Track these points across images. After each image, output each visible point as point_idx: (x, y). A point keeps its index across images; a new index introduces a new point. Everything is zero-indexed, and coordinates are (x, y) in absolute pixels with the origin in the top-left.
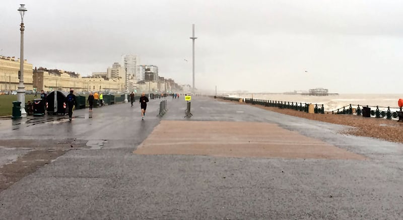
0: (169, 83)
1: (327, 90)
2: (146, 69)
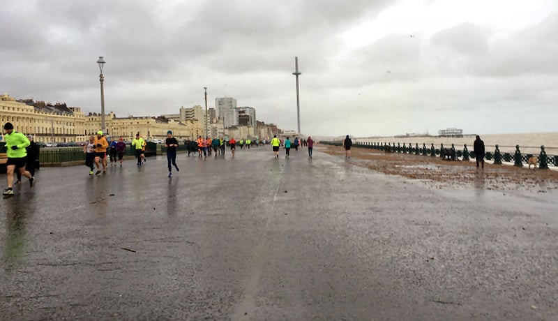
0: (270, 128)
1: (461, 130)
2: (240, 112)
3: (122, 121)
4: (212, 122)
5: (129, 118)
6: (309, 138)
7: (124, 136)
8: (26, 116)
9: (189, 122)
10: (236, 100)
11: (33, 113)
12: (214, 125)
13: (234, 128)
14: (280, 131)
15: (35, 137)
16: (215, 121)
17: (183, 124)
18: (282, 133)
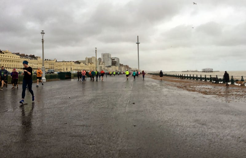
0: (126, 67)
1: (212, 69)
2: (112, 60)
3: (59, 63)
4: (99, 64)
5: (63, 62)
6: (143, 71)
7: (60, 70)
8: (16, 60)
9: (89, 64)
10: (110, 55)
11: (19, 59)
12: (101, 65)
13: (110, 66)
14: (130, 68)
15: (20, 69)
16: (101, 63)
17: (87, 65)
18: (131, 69)
